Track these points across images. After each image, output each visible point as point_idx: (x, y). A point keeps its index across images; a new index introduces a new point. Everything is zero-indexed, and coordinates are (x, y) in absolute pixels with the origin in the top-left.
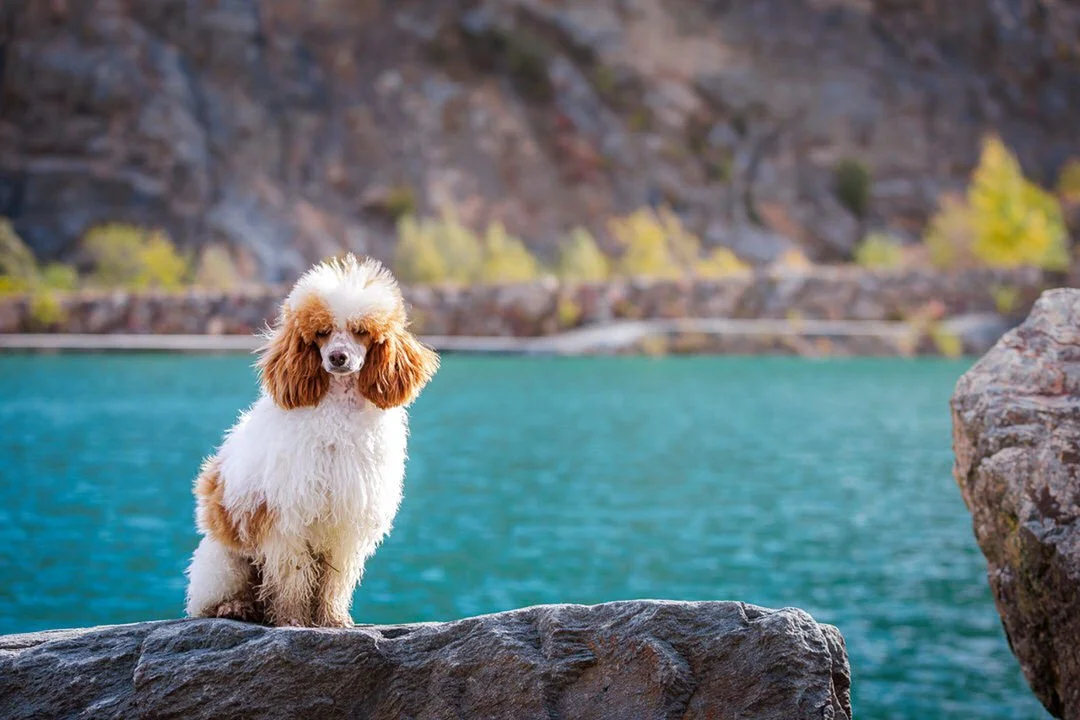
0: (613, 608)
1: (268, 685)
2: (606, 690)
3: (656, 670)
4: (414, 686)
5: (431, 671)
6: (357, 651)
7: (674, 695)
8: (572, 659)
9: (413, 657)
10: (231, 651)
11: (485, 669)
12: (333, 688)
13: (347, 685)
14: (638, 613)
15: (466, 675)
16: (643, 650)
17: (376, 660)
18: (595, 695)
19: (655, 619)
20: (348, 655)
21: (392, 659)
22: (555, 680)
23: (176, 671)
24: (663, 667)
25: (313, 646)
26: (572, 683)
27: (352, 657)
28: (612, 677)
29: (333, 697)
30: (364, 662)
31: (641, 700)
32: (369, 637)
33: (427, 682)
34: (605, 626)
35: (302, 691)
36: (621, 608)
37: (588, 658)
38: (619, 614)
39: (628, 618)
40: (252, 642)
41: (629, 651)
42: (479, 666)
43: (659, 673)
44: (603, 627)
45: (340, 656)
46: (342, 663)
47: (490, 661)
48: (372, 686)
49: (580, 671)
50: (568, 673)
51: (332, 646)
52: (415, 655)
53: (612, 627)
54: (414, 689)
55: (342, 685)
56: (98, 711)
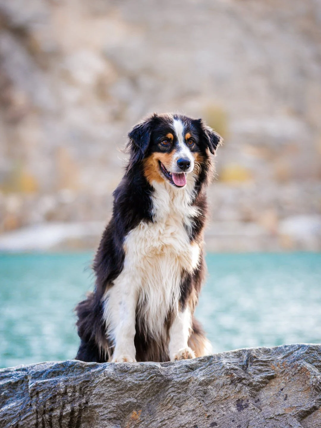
0: (283, 348)
1: (103, 392)
2: (282, 390)
3: (309, 379)
4: (180, 391)
5: (188, 383)
6: (150, 374)
7: (318, 391)
8: (264, 375)
9: (179, 376)
10: (82, 375)
11: (217, 382)
12: (136, 394)
13: (144, 391)
14: (297, 350)
15: (207, 384)
16: (301, 368)
17: (160, 378)
18: (276, 393)
19: (306, 353)
20: (144, 376)
21: (169, 377)
22: (255, 385)
23: (53, 386)
24: (313, 377)
25: (126, 371)
26: (264, 387)
27: (147, 376)
28: (285, 383)
29: (136, 398)
30: (153, 379)
31: (301, 394)
32: (156, 366)
33: (186, 389)
34: (279, 358)
35: (120, 396)
36: (287, 348)
37: (272, 374)
38: (287, 351)
39: (292, 353)
40: (93, 371)
41: (293, 370)
42: (214, 380)
43: (311, 380)
44: (278, 358)
45: (140, 377)
46: (141, 380)
47: (220, 377)
48: (158, 391)
49: (268, 381)
50: (262, 382)
51: (136, 371)
52: (181, 375)
53: (283, 358)
54: (180, 393)
55: (141, 392)
56: (9, 409)
